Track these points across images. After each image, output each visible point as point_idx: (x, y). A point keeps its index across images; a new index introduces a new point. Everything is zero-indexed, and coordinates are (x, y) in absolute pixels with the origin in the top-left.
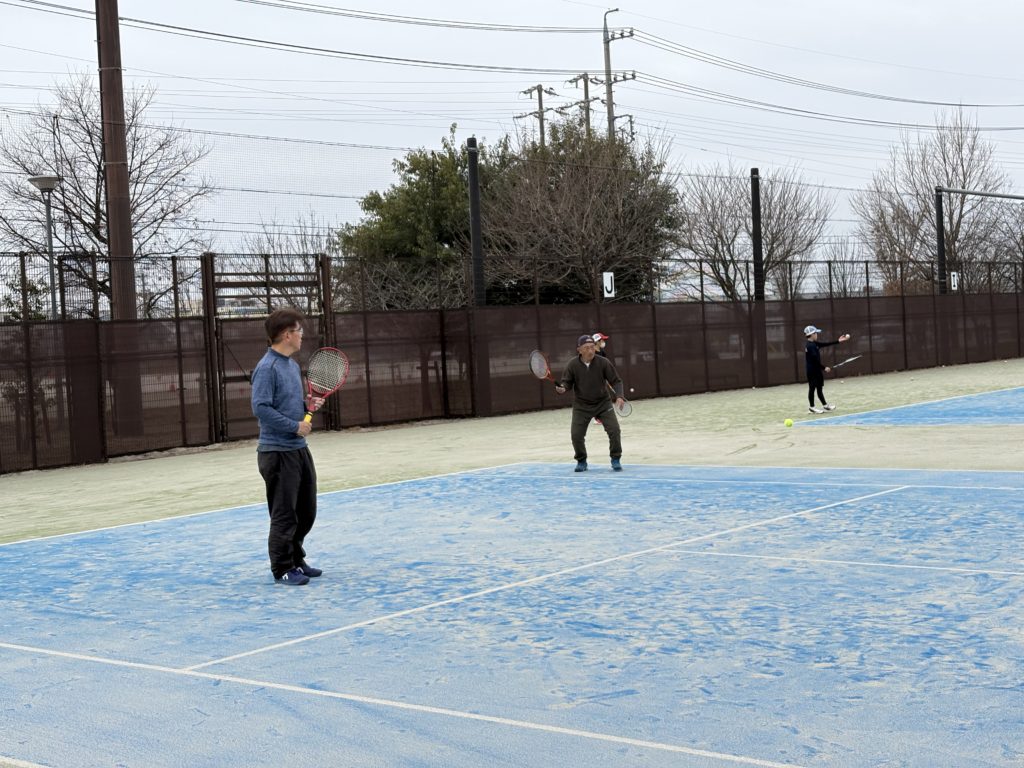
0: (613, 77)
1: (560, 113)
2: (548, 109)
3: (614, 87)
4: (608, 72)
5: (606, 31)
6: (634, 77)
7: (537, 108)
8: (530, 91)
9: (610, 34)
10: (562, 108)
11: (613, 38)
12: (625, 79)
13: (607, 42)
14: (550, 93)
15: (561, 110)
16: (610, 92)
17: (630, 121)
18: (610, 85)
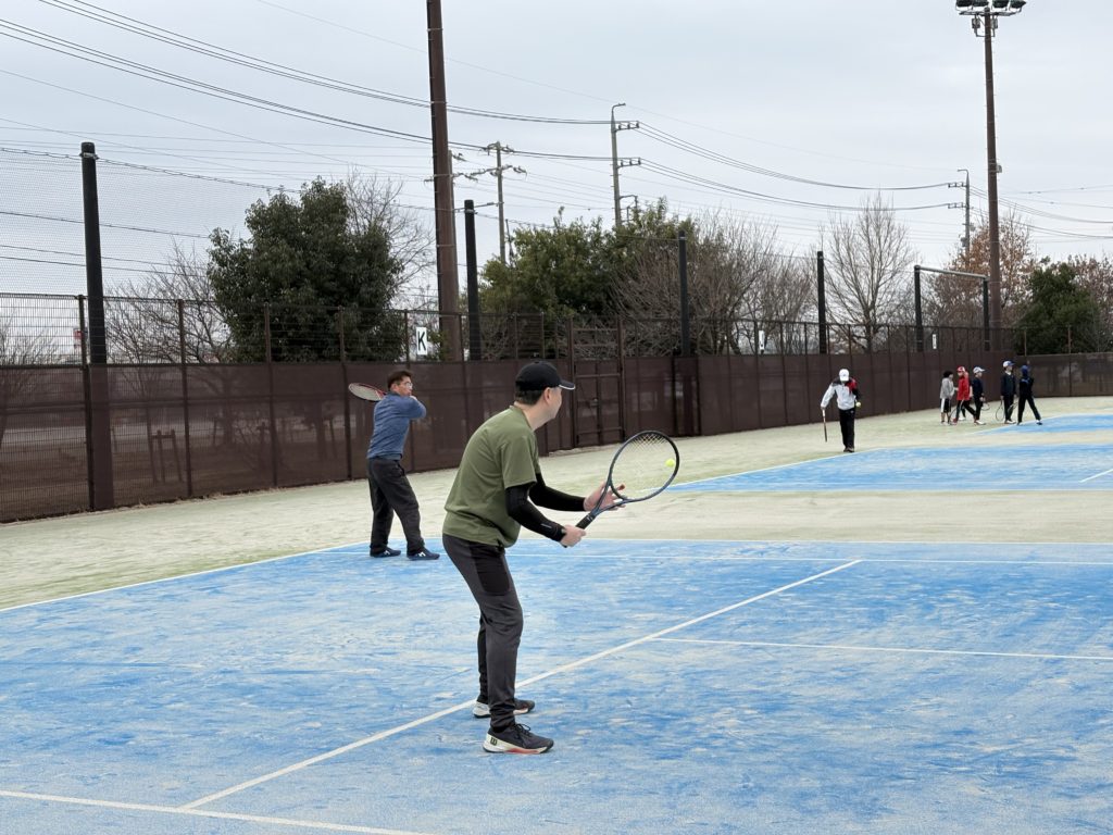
0: (619, 163)
3: (620, 171)
4: (615, 159)
5: (613, 122)
6: (640, 163)
9: (617, 125)
11: (620, 129)
12: (631, 164)
13: (614, 132)
15: (471, 177)
16: (616, 175)
17: (636, 202)
18: (616, 168)
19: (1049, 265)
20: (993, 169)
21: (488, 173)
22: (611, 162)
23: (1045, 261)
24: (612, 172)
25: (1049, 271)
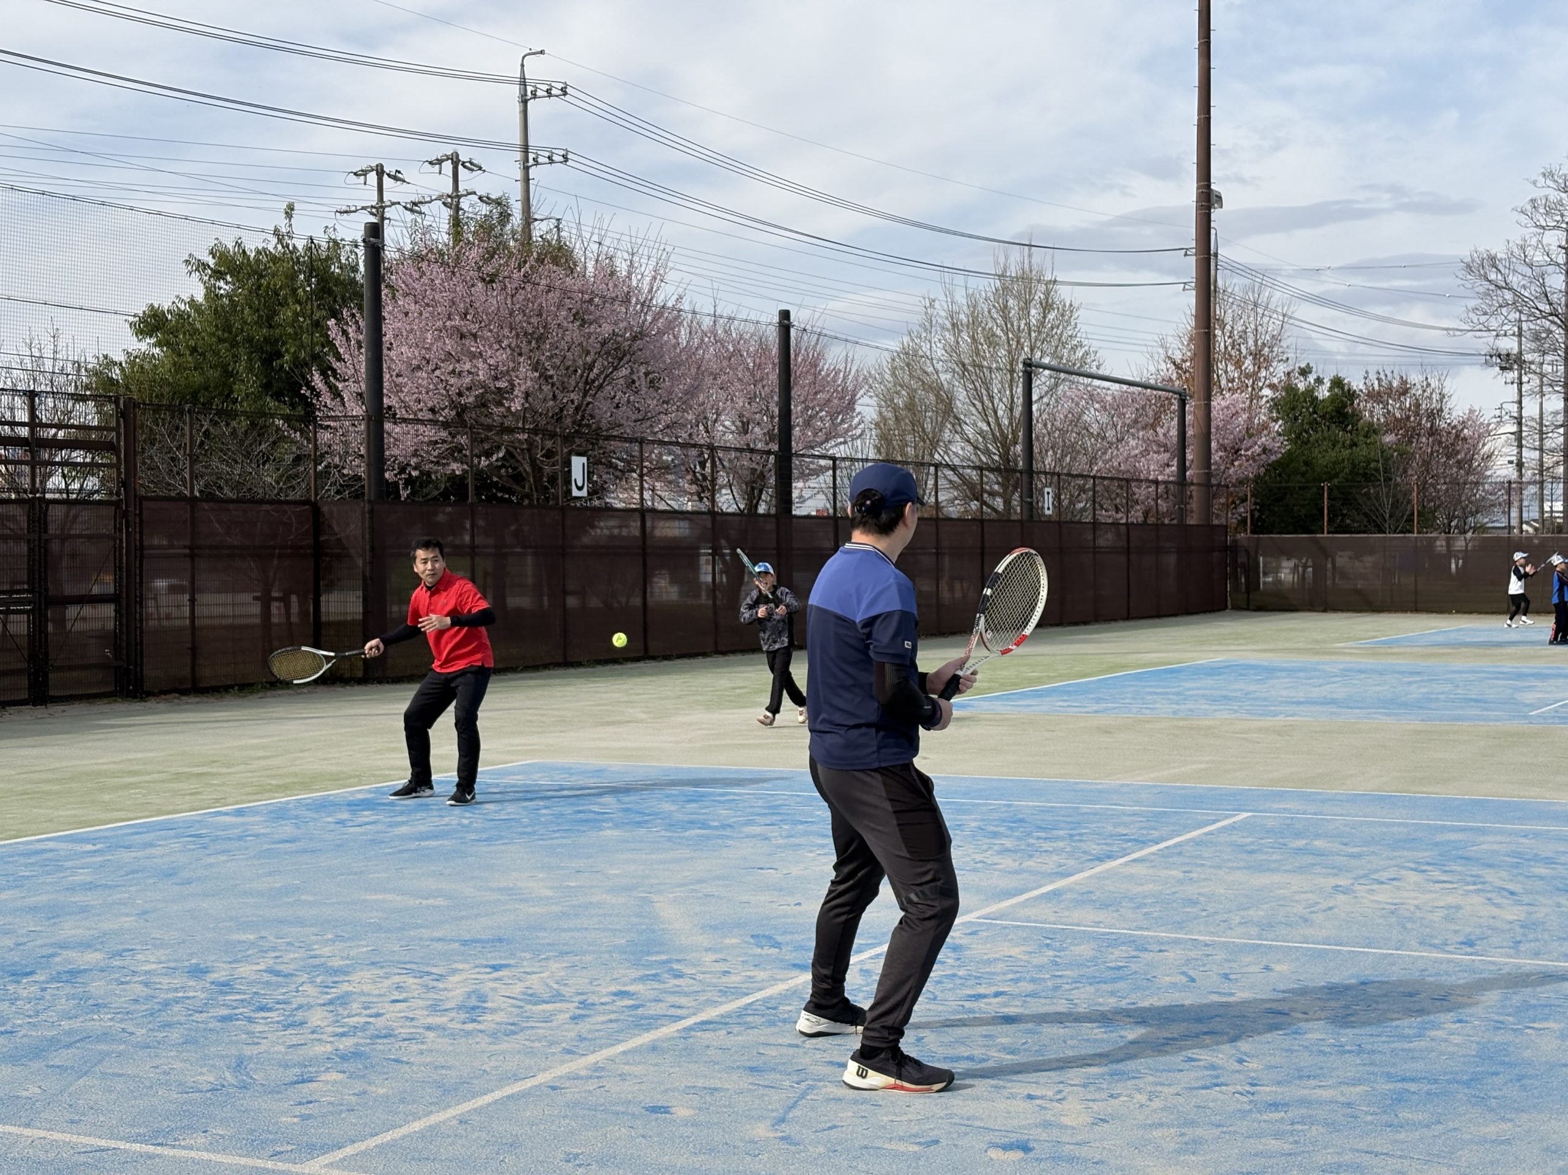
0: (531, 156)
1: (411, 210)
2: (393, 204)
3: (532, 172)
4: (525, 149)
5: (523, 82)
6: (566, 159)
7: (373, 199)
8: (364, 173)
9: (529, 89)
10: (415, 204)
11: (534, 96)
12: (551, 161)
13: (525, 102)
14: (395, 178)
15: (413, 207)
16: (527, 180)
17: (557, 227)
18: (526, 169)
19: (1311, 378)
20: (1208, 199)
21: (439, 203)
22: (518, 156)
23: (1305, 372)
24: (518, 174)
25: (1310, 392)
